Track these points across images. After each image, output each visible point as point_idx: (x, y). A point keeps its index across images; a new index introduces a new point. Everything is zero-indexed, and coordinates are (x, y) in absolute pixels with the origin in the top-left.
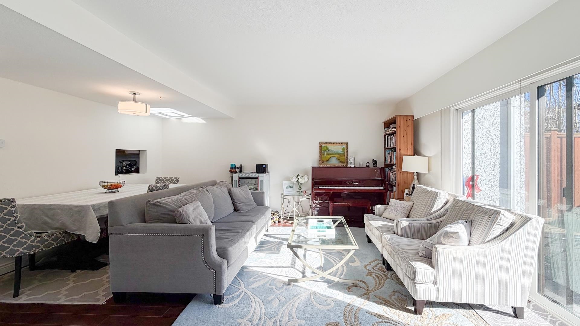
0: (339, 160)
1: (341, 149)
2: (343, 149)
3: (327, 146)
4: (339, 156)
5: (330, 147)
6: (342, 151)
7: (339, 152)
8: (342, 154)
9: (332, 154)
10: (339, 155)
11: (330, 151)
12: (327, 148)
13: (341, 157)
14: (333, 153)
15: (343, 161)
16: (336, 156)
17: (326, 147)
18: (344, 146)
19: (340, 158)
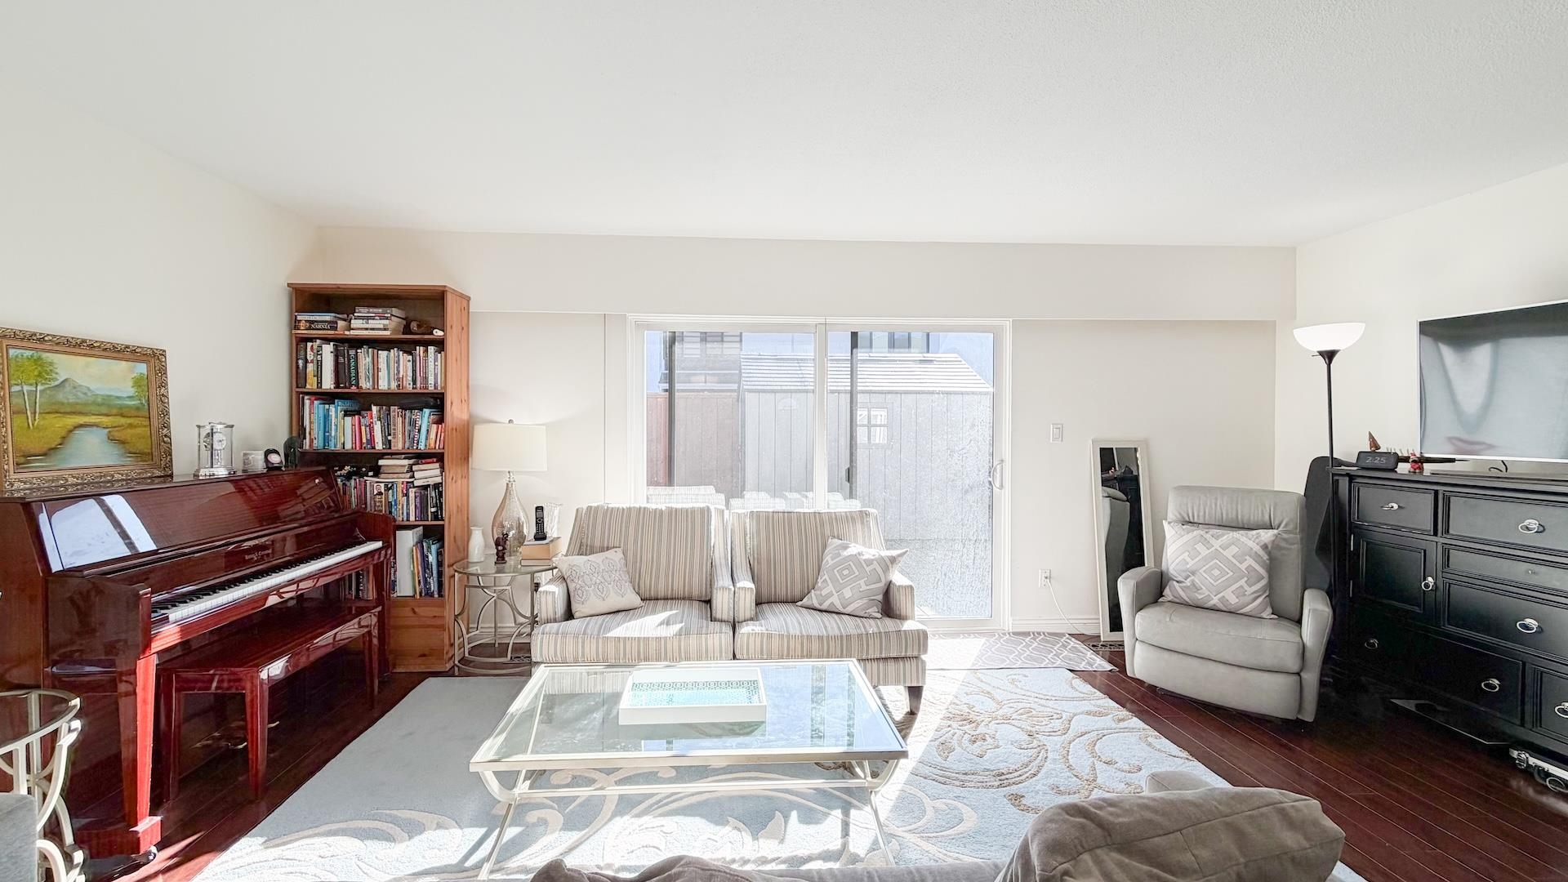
0: (123, 442)
1: (131, 384)
2: (137, 382)
3: (45, 355)
4: (123, 421)
5: (67, 367)
6: (131, 391)
7: (118, 398)
8: (138, 409)
9: (79, 408)
10: (122, 415)
11: (68, 388)
12: (43, 372)
13: (131, 426)
14: (85, 404)
15: (143, 446)
16: (104, 419)
17: (38, 361)
18: (142, 368)
19: (128, 434)
